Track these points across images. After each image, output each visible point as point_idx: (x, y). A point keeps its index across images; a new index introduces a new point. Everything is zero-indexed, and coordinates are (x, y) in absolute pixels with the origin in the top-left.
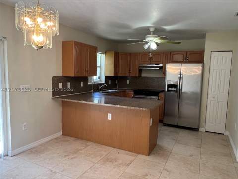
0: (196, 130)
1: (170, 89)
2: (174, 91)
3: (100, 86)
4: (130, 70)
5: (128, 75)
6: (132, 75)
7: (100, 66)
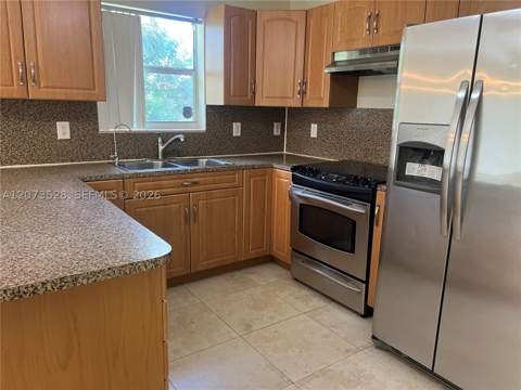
3: (163, 142)
4: (304, 83)
5: (295, 102)
6: (310, 103)
7: (194, 72)
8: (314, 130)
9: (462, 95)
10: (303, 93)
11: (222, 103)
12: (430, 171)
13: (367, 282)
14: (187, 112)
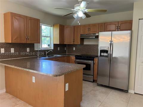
0: (126, 91)
1: (102, 54)
2: (106, 56)
3: (47, 52)
4: (74, 40)
5: (72, 43)
6: (75, 43)
7: (50, 37)
8: (74, 49)
9: (110, 43)
10: (74, 41)
11: (59, 43)
12: (105, 54)
13: (93, 75)
14: (49, 45)
